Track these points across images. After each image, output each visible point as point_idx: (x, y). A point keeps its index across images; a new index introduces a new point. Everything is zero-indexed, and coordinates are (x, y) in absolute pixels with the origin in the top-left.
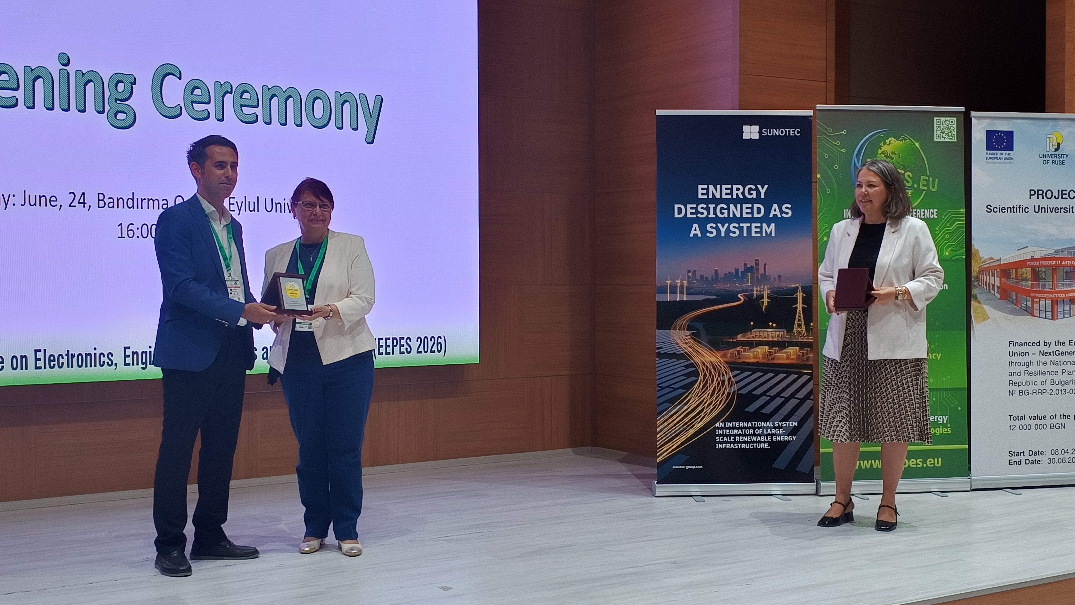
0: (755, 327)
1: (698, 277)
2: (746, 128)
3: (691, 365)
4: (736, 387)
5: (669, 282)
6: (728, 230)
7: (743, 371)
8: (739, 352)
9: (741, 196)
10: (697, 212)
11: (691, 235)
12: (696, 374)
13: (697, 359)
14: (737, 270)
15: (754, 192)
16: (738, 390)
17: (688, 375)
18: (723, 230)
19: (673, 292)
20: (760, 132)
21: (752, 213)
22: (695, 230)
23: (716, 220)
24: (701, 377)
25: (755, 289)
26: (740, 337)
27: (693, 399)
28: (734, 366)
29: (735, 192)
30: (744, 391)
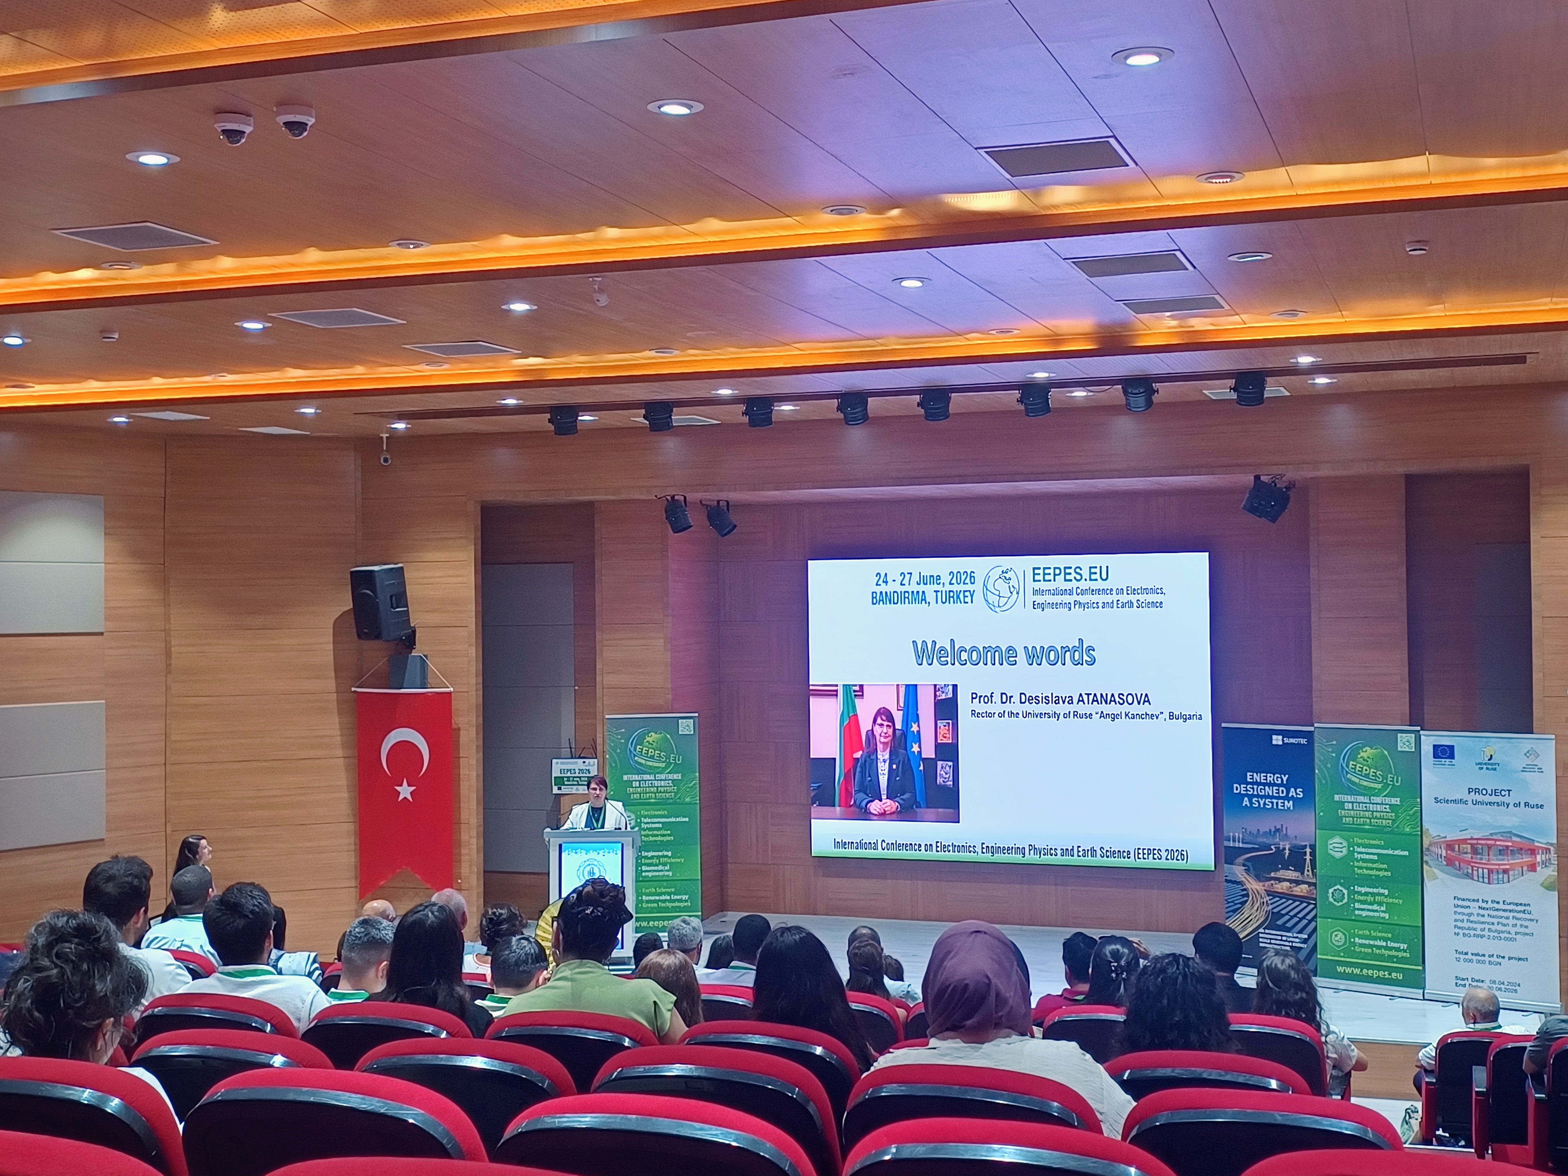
0: (1281, 869)
1: (1248, 832)
2: (1274, 737)
3: (1245, 890)
4: (1270, 907)
5: (1231, 834)
6: (1265, 804)
7: (1274, 897)
8: (1272, 884)
9: (1272, 782)
10: (1247, 790)
11: (1244, 805)
12: (1247, 895)
13: (1248, 886)
14: (1270, 830)
15: (1279, 779)
16: (1273, 909)
17: (1243, 896)
18: (1262, 803)
19: (1234, 841)
20: (1283, 741)
21: (1278, 793)
22: (1246, 801)
23: (1258, 796)
24: (1251, 898)
25: (1281, 843)
26: (1272, 875)
27: (1247, 911)
28: (1270, 893)
29: (1269, 779)
30: (1275, 910)
